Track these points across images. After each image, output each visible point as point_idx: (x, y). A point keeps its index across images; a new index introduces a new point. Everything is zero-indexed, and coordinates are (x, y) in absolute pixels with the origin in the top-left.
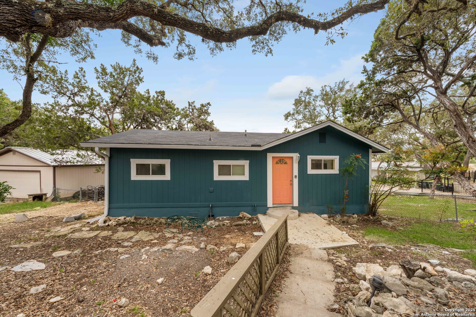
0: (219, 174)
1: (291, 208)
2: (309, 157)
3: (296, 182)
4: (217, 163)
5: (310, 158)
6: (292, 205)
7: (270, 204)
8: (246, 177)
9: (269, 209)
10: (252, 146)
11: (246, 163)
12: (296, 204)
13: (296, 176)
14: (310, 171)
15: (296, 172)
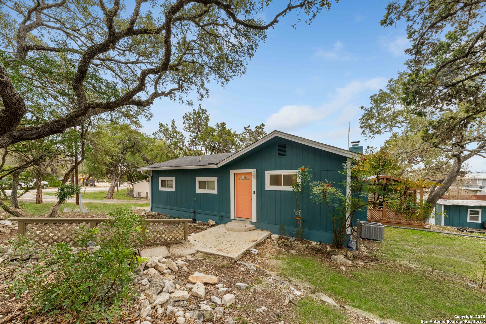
0: (200, 188)
1: (250, 223)
2: (267, 172)
3: (254, 197)
4: (198, 179)
5: (268, 174)
6: (250, 220)
7: (232, 216)
8: (215, 191)
9: (232, 221)
10: (209, 164)
11: (215, 179)
12: (254, 219)
13: (254, 192)
14: (268, 187)
15: (254, 188)
